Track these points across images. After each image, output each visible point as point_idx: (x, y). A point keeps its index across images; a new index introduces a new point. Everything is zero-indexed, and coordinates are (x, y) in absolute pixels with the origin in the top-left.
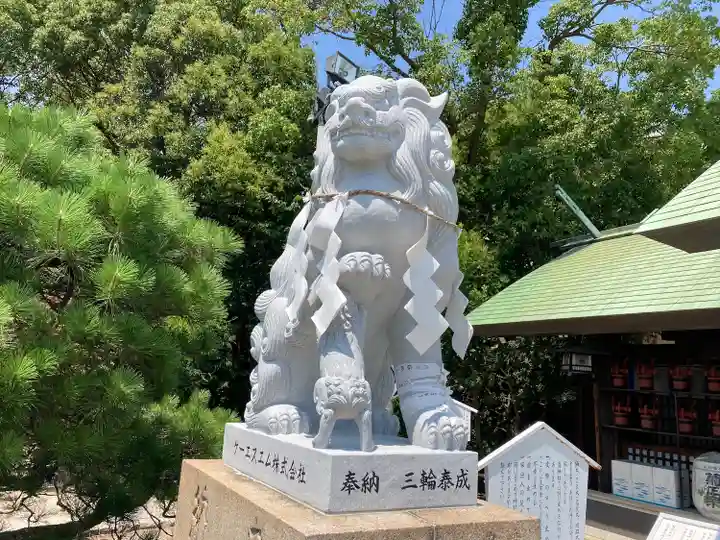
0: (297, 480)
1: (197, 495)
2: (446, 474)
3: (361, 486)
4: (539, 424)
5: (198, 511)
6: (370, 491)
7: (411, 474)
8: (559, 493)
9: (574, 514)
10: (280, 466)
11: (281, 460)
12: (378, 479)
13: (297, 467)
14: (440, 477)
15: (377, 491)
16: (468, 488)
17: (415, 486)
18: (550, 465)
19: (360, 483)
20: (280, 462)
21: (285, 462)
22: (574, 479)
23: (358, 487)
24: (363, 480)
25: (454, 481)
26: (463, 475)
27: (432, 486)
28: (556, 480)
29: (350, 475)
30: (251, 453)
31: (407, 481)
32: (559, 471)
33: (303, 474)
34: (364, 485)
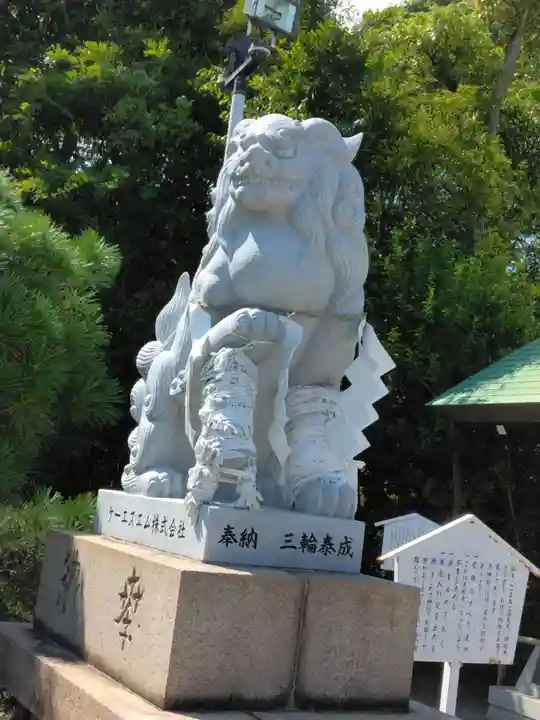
0: (176, 536)
1: (66, 561)
2: (328, 540)
3: (238, 540)
4: (469, 516)
5: (68, 579)
6: (247, 545)
7: (291, 535)
8: (487, 600)
9: (504, 625)
10: (159, 527)
11: (161, 519)
12: (256, 535)
13: (177, 524)
14: (320, 542)
15: (255, 547)
16: (351, 556)
17: (294, 547)
18: (478, 565)
19: (238, 538)
20: (160, 522)
21: (164, 522)
22: (508, 587)
23: (236, 542)
24: (242, 534)
25: (336, 547)
26: (347, 543)
27: (312, 549)
28: (484, 583)
29: (229, 530)
30: (129, 517)
31: (287, 541)
32: (490, 574)
33: (183, 529)
34: (243, 539)
